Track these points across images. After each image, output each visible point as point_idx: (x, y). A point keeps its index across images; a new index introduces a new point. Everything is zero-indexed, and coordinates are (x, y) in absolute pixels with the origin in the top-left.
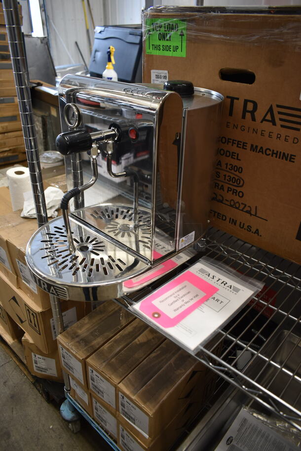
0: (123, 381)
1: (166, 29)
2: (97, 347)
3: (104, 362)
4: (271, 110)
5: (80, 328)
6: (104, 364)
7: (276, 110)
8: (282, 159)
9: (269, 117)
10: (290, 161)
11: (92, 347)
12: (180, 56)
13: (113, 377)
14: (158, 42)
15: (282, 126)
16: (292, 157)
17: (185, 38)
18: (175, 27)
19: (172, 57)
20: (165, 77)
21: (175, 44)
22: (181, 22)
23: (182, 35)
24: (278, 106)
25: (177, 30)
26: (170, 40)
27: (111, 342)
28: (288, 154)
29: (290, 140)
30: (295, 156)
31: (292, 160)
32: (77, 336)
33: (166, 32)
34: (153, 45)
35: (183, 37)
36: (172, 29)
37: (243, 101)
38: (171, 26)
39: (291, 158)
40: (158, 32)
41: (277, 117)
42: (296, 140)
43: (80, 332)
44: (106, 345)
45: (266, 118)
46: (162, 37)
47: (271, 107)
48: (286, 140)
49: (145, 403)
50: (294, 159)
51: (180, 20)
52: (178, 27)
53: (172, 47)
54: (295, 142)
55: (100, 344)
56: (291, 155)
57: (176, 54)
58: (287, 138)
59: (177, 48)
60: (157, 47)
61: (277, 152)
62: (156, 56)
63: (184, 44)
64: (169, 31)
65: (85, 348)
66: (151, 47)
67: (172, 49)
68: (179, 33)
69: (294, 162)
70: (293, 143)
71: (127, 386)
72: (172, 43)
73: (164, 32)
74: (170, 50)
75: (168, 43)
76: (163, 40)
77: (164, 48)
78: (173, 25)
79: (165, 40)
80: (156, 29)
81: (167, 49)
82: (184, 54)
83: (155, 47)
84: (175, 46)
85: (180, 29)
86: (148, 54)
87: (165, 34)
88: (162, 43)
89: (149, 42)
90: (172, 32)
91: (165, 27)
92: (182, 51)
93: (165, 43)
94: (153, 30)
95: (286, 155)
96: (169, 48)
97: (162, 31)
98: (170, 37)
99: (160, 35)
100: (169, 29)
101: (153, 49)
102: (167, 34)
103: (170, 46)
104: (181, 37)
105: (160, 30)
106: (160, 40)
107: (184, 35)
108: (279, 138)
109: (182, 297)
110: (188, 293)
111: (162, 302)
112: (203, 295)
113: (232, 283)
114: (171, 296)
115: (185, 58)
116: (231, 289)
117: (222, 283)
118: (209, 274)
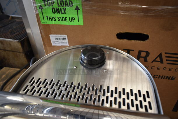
1: (60, 4)
7: (164, 56)
8: (166, 79)
10: (171, 79)
12: (77, 25)
14: (53, 15)
15: (167, 63)
17: (80, 12)
18: (70, 4)
19: (69, 25)
20: (65, 39)
21: (71, 16)
23: (77, 9)
24: (166, 53)
25: (72, 6)
26: (65, 13)
29: (173, 70)
31: (173, 79)
33: (59, 7)
34: (47, 17)
35: (78, 11)
36: (67, 5)
37: (138, 51)
38: (65, 3)
40: (51, 7)
41: (164, 59)
45: (156, 60)
46: (58, 11)
47: (161, 54)
48: (170, 70)
52: (72, 3)
54: (176, 70)
56: (173, 77)
57: (72, 23)
60: (51, 19)
61: (163, 76)
62: (53, 25)
63: (81, 16)
64: (62, 6)
66: (45, 18)
67: (68, 20)
68: (74, 8)
72: (68, 16)
73: (58, 7)
74: (67, 20)
75: (64, 16)
76: (57, 13)
77: (60, 19)
78: (66, 2)
79: (59, 13)
80: (48, 5)
81: (63, 20)
82: (81, 23)
83: (50, 19)
84: (71, 18)
85: (75, 4)
86: (43, 23)
87: (59, 8)
88: (57, 15)
89: (42, 14)
90: (67, 7)
91: (58, 3)
92: (78, 21)
93: (60, 15)
94: (45, 5)
95: (169, 77)
96: (65, 19)
97: (55, 6)
98: (65, 11)
99: (53, 9)
100: (62, 5)
101: (48, 20)
102: (61, 8)
103: (66, 18)
104: (76, 11)
105: (52, 6)
106: (55, 13)
107: (79, 10)
108: (165, 69)
115: (82, 26)
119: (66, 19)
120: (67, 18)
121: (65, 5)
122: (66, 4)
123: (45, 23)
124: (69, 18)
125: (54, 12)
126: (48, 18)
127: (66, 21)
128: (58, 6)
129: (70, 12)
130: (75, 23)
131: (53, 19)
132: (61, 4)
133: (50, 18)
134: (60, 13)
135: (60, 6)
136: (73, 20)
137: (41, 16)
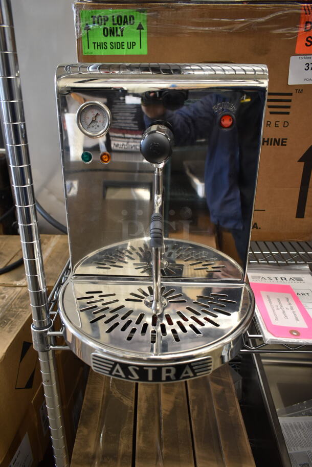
1: (116, 22)
8: (274, 145)
10: (282, 145)
12: (139, 54)
14: (102, 39)
15: (271, 113)
16: (284, 141)
17: (144, 32)
18: (130, 20)
19: (126, 55)
21: (131, 40)
22: (138, 13)
23: (140, 28)
25: (133, 23)
26: (122, 36)
28: (279, 139)
29: (280, 125)
30: (286, 139)
31: (284, 143)
33: (115, 26)
34: (94, 43)
35: (142, 31)
36: (125, 22)
39: (282, 142)
40: (102, 27)
42: (286, 124)
46: (112, 32)
48: (276, 126)
50: (286, 142)
51: (137, 11)
52: (133, 19)
53: (125, 44)
54: (285, 126)
56: (283, 139)
57: (131, 52)
58: (277, 123)
59: (134, 44)
60: (100, 46)
61: (268, 139)
62: (101, 56)
63: (144, 39)
64: (119, 24)
66: (92, 45)
67: (125, 47)
68: (136, 26)
69: (286, 145)
70: (284, 127)
72: (126, 39)
73: (112, 26)
74: (123, 47)
75: (120, 39)
76: (110, 36)
77: (114, 45)
78: (126, 17)
79: (114, 36)
80: (98, 23)
81: (119, 47)
82: (144, 51)
83: (98, 46)
84: (130, 43)
85: (137, 22)
86: (86, 54)
87: (113, 28)
88: (110, 39)
89: (87, 39)
90: (126, 26)
91: (113, 20)
92: (141, 48)
93: (115, 39)
94: (94, 23)
95: (278, 140)
96: (120, 45)
97: (109, 25)
98: (122, 32)
99: (106, 30)
100: (120, 22)
101: (95, 48)
102: (117, 28)
103: (122, 43)
104: (139, 31)
105: (105, 24)
106: (107, 36)
107: (143, 29)
108: (269, 125)
109: (281, 306)
110: (279, 300)
111: (277, 319)
112: (289, 295)
113: (288, 276)
114: (274, 310)
115: (146, 55)
116: (296, 281)
117: (282, 280)
118: (263, 277)
119: (122, 45)
120: (124, 42)
121: (123, 23)
122: (124, 20)
123: (89, 54)
124: (128, 43)
125: (106, 34)
126: (96, 44)
127: (122, 48)
128: (114, 24)
129: (130, 34)
130: (136, 51)
131: (104, 46)
132: (118, 21)
133: (99, 44)
134: (115, 35)
135: (115, 24)
136: (133, 45)
137: (85, 41)
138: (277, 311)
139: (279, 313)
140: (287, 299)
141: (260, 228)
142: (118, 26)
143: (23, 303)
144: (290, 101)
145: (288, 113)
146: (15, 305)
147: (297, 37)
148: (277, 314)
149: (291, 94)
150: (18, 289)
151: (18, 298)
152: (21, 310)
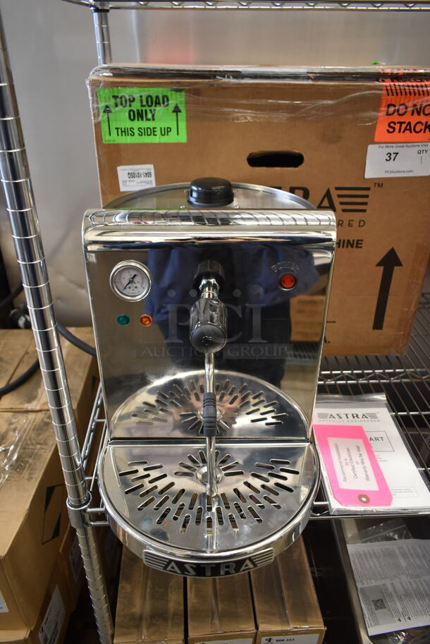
0: (258, 621)
1: (145, 103)
2: (182, 608)
3: (213, 618)
4: (328, 195)
5: (130, 603)
6: (217, 622)
7: (334, 194)
8: (347, 247)
9: (326, 203)
10: (357, 247)
11: (175, 614)
12: (175, 141)
13: (243, 627)
14: (129, 124)
15: (343, 211)
16: (360, 242)
17: (183, 115)
18: (163, 101)
19: (160, 144)
20: (148, 174)
21: (165, 125)
22: (174, 92)
23: (177, 110)
24: (337, 189)
25: (168, 105)
26: (153, 119)
27: (191, 587)
28: (354, 241)
29: (355, 224)
30: (362, 240)
31: (359, 245)
32: (141, 618)
33: (144, 108)
34: (117, 129)
35: (179, 113)
36: (157, 103)
37: (289, 189)
38: (154, 100)
39: (357, 244)
40: (128, 108)
41: (336, 201)
42: (362, 223)
43: (137, 609)
44: (189, 596)
45: (323, 205)
46: (140, 115)
47: (328, 191)
48: (350, 225)
49: (306, 622)
50: (361, 244)
51: (172, 90)
52: (168, 100)
53: (158, 130)
54: (361, 225)
55: (182, 602)
56: (358, 241)
57: (165, 139)
58: (351, 222)
59: (169, 130)
60: (124, 132)
62: (127, 144)
63: (183, 125)
64: (149, 106)
65: (170, 624)
66: (114, 132)
67: (158, 133)
68: (171, 107)
69: (361, 247)
70: (359, 226)
71: (269, 622)
72: (158, 124)
73: (140, 108)
74: (155, 133)
75: (151, 124)
76: (138, 120)
77: (143, 131)
78: (157, 97)
79: (142, 120)
80: (122, 104)
81: (149, 133)
82: (182, 138)
83: (122, 132)
84: (164, 128)
85: (172, 103)
86: (107, 142)
87: (142, 110)
88: (137, 124)
89: (107, 123)
90: (158, 108)
91: (141, 101)
92: (178, 134)
93: (144, 124)
94: (116, 106)
95: (351, 242)
96: (152, 132)
97: (136, 106)
98: (153, 116)
99: (132, 113)
100: (150, 103)
101: (118, 135)
102: (146, 111)
103: (154, 128)
104: (175, 114)
105: (130, 106)
106: (133, 120)
107: (180, 111)
108: (341, 225)
109: (351, 459)
110: (348, 450)
111: (345, 479)
112: (360, 442)
113: (360, 411)
114: (342, 466)
115: (185, 143)
116: (369, 419)
117: (354, 417)
118: (331, 415)
119: (154, 131)
120: (156, 128)
121: (154, 105)
122: (156, 101)
123: (111, 142)
124: (161, 128)
125: (132, 118)
126: (120, 131)
127: (154, 135)
128: (142, 106)
129: (163, 118)
130: (172, 138)
131: (130, 132)
132: (147, 102)
133: (123, 130)
134: (144, 119)
135: (144, 106)
136: (168, 132)
137: (104, 127)
138: (345, 467)
139: (348, 469)
140: (358, 448)
141: (329, 342)
142: (148, 109)
143: (40, 437)
144: (367, 196)
145: (364, 211)
146: (30, 439)
147: (376, 123)
148: (346, 471)
149: (368, 189)
150: (32, 416)
151: (33, 430)
152: (38, 446)
